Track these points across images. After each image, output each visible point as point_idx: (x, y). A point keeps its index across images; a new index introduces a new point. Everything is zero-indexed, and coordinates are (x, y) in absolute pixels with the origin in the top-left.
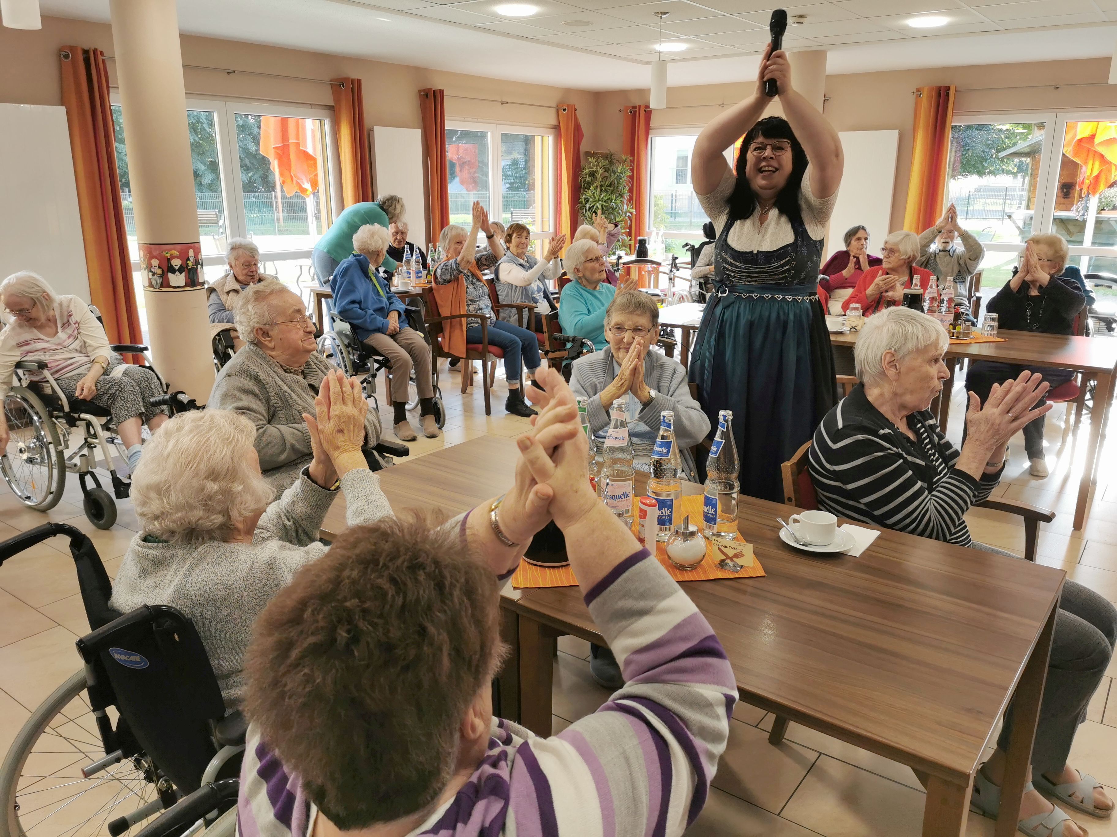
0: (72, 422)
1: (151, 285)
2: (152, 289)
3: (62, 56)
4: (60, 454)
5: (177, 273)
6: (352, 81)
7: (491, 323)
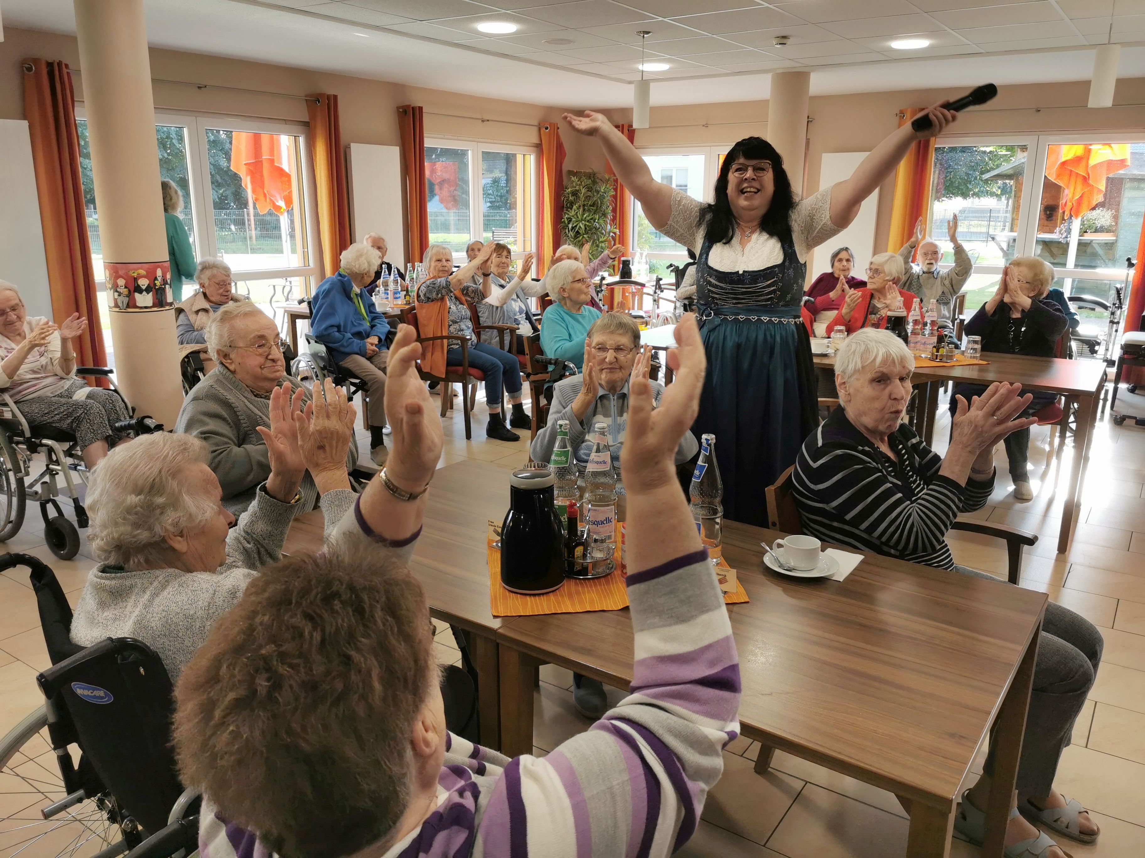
0: (33, 448)
3: (25, 69)
6: (328, 97)
7: (472, 345)
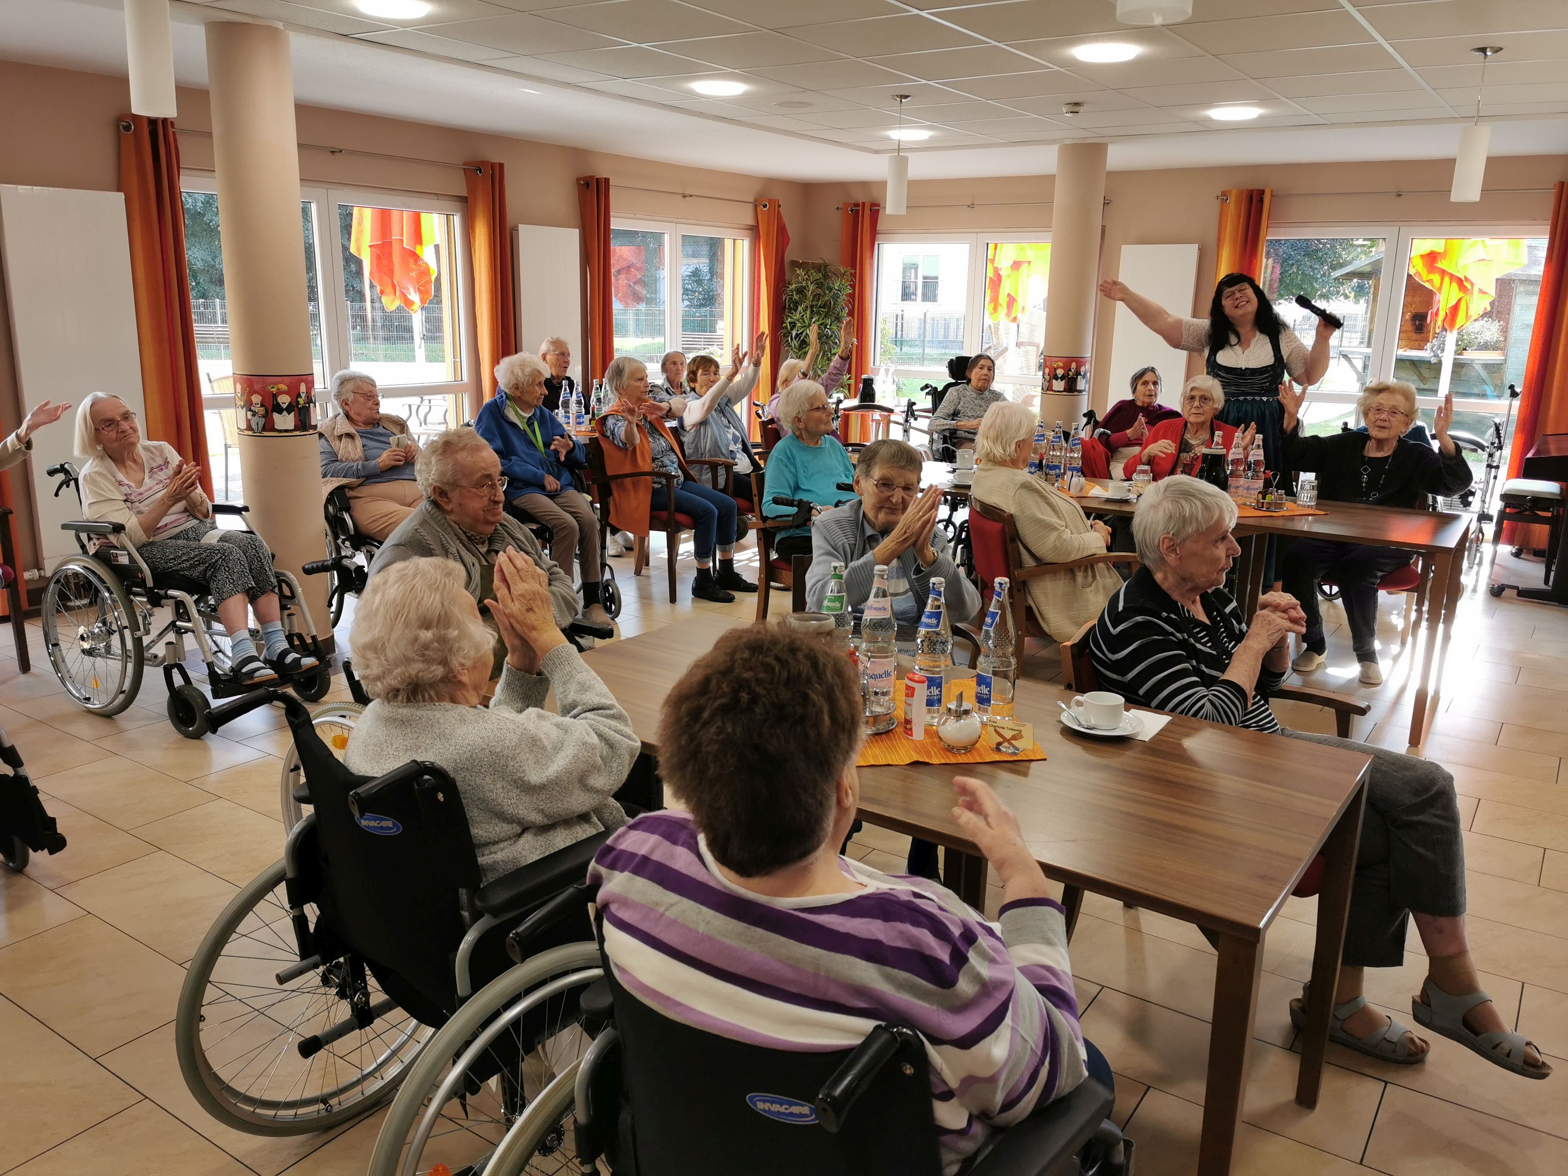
1: (249, 428)
2: (250, 433)
4: (138, 641)
5: (285, 413)
6: (493, 165)
